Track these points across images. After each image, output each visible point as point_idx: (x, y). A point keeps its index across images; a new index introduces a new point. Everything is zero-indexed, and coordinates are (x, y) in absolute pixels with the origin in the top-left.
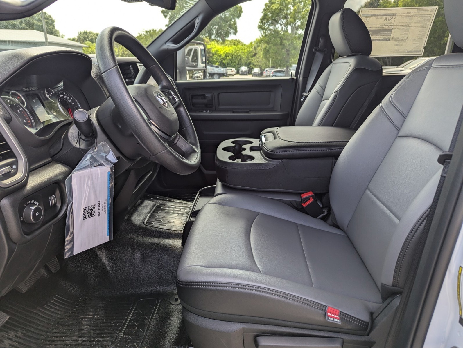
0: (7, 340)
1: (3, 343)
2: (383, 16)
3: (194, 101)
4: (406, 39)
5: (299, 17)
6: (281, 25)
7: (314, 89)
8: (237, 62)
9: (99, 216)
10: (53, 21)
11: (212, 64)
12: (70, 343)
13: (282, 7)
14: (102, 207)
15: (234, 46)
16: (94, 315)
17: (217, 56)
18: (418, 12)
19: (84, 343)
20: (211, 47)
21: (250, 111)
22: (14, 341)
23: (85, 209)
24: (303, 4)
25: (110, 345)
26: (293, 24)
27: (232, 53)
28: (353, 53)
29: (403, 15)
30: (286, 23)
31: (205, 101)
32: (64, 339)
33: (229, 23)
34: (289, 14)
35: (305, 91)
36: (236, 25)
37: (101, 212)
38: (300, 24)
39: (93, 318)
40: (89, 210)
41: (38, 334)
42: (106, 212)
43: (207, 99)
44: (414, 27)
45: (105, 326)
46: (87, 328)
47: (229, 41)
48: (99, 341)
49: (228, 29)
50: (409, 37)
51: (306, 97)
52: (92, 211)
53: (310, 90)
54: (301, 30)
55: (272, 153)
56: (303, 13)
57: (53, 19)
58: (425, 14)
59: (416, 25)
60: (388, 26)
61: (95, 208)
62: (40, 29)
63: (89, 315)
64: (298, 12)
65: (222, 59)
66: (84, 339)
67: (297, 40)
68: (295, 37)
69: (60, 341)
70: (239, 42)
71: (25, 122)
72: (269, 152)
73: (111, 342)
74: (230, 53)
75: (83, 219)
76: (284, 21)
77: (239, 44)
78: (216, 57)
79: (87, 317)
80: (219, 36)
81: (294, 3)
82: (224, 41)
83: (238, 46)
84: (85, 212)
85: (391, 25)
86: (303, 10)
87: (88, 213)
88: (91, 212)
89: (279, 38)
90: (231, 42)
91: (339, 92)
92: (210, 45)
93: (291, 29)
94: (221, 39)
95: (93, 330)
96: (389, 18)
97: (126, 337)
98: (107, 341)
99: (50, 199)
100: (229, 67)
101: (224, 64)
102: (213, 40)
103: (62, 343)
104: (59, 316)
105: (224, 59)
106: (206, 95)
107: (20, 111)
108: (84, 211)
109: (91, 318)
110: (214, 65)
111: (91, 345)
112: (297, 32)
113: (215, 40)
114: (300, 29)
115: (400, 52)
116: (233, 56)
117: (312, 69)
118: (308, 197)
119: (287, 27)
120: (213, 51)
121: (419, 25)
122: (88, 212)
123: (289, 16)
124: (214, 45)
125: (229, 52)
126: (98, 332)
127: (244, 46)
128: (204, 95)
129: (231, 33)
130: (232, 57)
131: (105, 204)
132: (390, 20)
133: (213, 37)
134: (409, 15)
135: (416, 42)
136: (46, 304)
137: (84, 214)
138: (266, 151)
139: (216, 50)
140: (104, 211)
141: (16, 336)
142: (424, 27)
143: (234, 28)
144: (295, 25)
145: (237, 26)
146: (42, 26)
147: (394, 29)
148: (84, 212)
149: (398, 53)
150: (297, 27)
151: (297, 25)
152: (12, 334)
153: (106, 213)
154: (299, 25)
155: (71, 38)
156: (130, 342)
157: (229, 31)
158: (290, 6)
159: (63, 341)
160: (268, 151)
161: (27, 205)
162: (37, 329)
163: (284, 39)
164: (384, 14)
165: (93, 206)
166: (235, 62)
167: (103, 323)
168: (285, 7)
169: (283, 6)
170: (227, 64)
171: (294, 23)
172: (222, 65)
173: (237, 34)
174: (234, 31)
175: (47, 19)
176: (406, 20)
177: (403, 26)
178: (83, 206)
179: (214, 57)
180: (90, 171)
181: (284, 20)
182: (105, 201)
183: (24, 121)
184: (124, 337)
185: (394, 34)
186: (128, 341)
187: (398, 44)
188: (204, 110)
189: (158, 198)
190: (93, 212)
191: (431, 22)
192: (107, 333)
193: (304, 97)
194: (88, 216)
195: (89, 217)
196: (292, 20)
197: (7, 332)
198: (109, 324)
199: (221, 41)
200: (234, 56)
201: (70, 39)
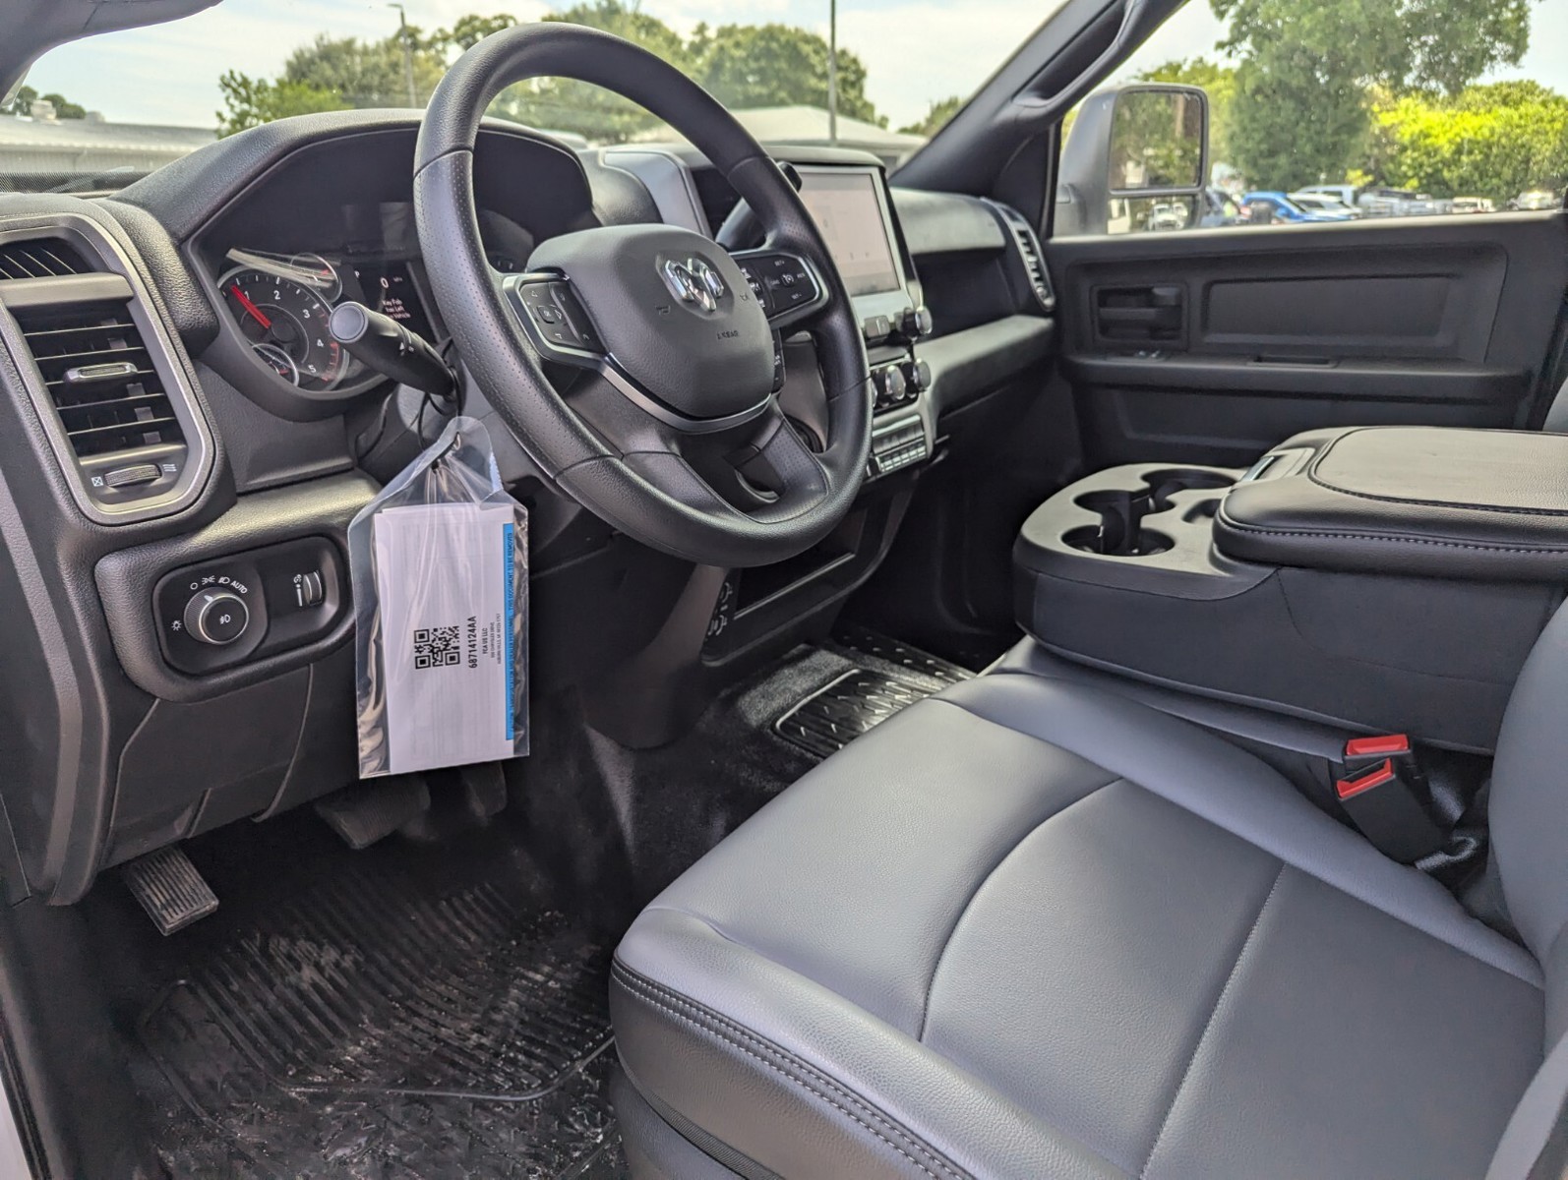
0: (313, 968)
1: (296, 972)
3: (1112, 312)
8: (1507, 173)
9: (472, 667)
10: (861, 74)
11: (1392, 185)
12: (450, 1037)
14: (485, 641)
15: (1504, 111)
16: (549, 977)
17: (1416, 155)
19: (477, 1052)
20: (1396, 121)
21: (1339, 359)
22: (327, 975)
23: (422, 636)
25: (536, 1088)
27: (1487, 140)
31: (1150, 313)
32: (441, 1018)
33: (1491, 17)
36: (1522, 24)
37: (478, 653)
39: (543, 985)
40: (437, 641)
41: (392, 980)
42: (499, 659)
43: (1159, 307)
45: (555, 1023)
46: (510, 1010)
47: (1483, 91)
48: (513, 1062)
49: (1483, 41)
52: (447, 645)
57: (863, 66)
61: (456, 636)
62: (819, 100)
63: (537, 971)
65: (1440, 166)
66: (484, 1040)
69: (431, 1020)
70: (1529, 89)
71: (322, 345)
72: (1229, 528)
73: (540, 1078)
74: (1480, 138)
75: (417, 668)
77: (1529, 98)
78: (1414, 160)
79: (531, 974)
80: (1437, 76)
82: (1456, 90)
83: (1522, 109)
84: (422, 644)
87: (432, 651)
88: (442, 647)
90: (1491, 95)
92: (1392, 114)
94: (1441, 86)
95: (522, 1022)
97: (587, 1081)
98: (533, 1073)
99: (298, 583)
100: (1469, 194)
101: (1445, 183)
102: (1407, 92)
103: (433, 1030)
104: (468, 948)
105: (1447, 164)
106: (1157, 291)
107: (311, 312)
108: (418, 640)
109: (536, 982)
110: (1396, 189)
111: (492, 1065)
113: (1417, 89)
116: (1490, 147)
118: (1379, 759)
120: (1405, 135)
122: (434, 648)
124: (1410, 112)
125: (1476, 133)
126: (528, 1033)
127: (1552, 106)
128: (1148, 291)
129: (1493, 58)
130: (1487, 156)
131: (495, 629)
133: (1409, 80)
136: (448, 901)
137: (420, 652)
139: (1417, 131)
140: (493, 654)
141: (337, 965)
143: (1513, 36)
145: (1526, 26)
146: (825, 94)
148: (418, 645)
152: (330, 955)
153: (499, 663)
155: (909, 124)
156: (590, 1100)
157: (1486, 52)
159: (436, 1024)
161: (201, 587)
162: (395, 963)
165: (450, 629)
166: (1498, 175)
167: (556, 1010)
170: (1461, 185)
172: (1435, 188)
173: (1524, 59)
174: (1510, 48)
175: (846, 69)
178: (415, 625)
179: (1403, 158)
180: (429, 514)
182: (496, 623)
183: (319, 341)
184: (584, 1077)
186: (586, 1095)
188: (1140, 349)
189: (877, 652)
190: (452, 650)
192: (549, 1045)
194: (432, 661)
195: (438, 663)
197: (320, 946)
198: (568, 1021)
199: (1444, 93)
200: (1495, 150)
201: (904, 131)
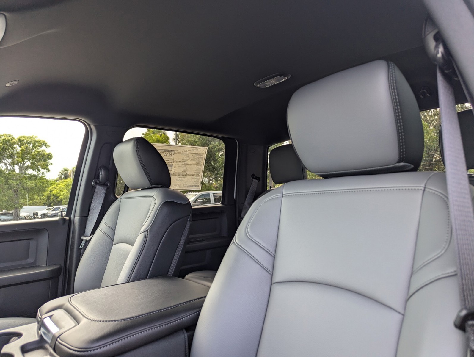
2: (163, 151)
4: (185, 175)
5: (28, 157)
6: (6, 164)
7: (98, 230)
13: (5, 146)
18: (193, 150)
24: (31, 145)
26: (21, 163)
28: (152, 185)
29: (181, 152)
30: (12, 162)
34: (16, 154)
35: (85, 234)
38: (30, 164)
44: (191, 164)
50: (188, 173)
51: (88, 242)
53: (93, 233)
54: (32, 170)
55: (86, 353)
56: (33, 153)
58: (199, 153)
59: (192, 162)
60: (168, 162)
64: (27, 152)
67: (27, 180)
68: (24, 177)
76: (10, 160)
81: (20, 143)
85: (171, 160)
86: (33, 151)
89: (3, 177)
91: (150, 231)
93: (19, 168)
96: (169, 154)
112: (27, 172)
114: (30, 169)
115: (181, 187)
117: (92, 206)
119: (14, 167)
121: (195, 162)
123: (15, 156)
132: (169, 156)
134: (185, 152)
135: (194, 178)
138: (71, 351)
142: (199, 164)
144: (24, 164)
147: (174, 165)
149: (180, 187)
150: (26, 166)
151: (26, 165)
154: (28, 166)
158: (15, 146)
160: (78, 351)
163: (10, 179)
164: (164, 150)
168: (10, 146)
169: (7, 145)
171: (23, 163)
176: (183, 157)
177: (182, 162)
181: (8, 159)
185: (175, 169)
187: (179, 179)
191: (203, 160)
193: (83, 242)
196: (20, 160)
